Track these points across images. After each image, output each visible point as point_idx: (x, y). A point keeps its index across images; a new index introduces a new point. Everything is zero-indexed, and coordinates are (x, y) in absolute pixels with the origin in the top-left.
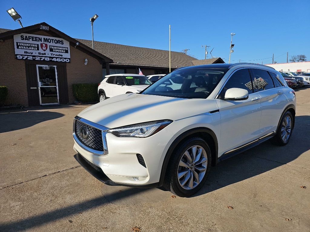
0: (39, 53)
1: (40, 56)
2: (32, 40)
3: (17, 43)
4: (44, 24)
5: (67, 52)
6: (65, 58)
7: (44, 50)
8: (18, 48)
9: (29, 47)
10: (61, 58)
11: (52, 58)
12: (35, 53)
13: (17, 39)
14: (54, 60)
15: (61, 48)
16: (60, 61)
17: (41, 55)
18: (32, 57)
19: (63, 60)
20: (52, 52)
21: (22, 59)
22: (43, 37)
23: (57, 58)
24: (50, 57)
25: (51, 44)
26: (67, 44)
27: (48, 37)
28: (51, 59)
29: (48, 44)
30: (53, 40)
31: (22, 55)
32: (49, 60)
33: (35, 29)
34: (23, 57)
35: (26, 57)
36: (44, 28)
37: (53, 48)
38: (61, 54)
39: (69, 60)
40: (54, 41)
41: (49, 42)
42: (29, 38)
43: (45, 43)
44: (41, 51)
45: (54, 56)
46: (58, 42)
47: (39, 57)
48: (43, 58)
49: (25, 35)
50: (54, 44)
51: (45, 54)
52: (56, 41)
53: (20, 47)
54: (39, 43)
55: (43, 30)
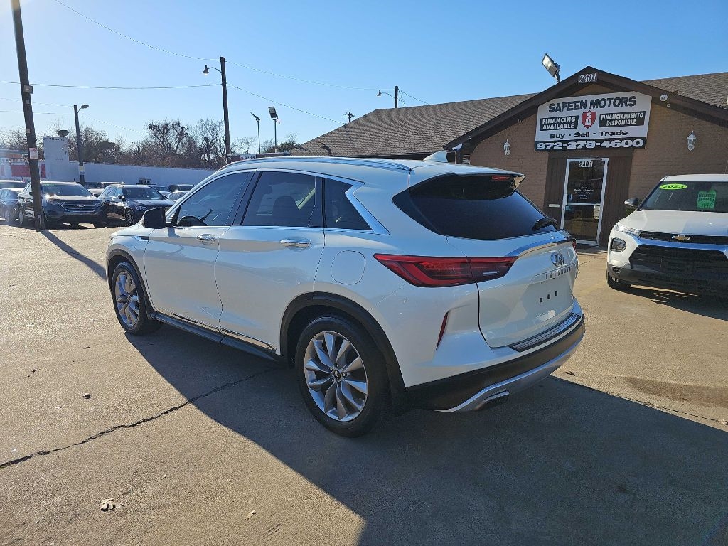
0: (577, 135)
1: (576, 141)
2: (569, 109)
3: (542, 120)
4: (588, 70)
5: (640, 122)
6: (633, 139)
7: (588, 127)
8: (541, 129)
9: (559, 124)
10: (622, 140)
11: (602, 141)
12: (569, 134)
13: (543, 112)
14: (606, 144)
15: (626, 116)
16: (619, 146)
17: (580, 138)
18: (561, 144)
19: (627, 143)
20: (603, 129)
21: (545, 150)
22: (588, 99)
23: (611, 140)
24: (597, 141)
25: (606, 110)
26: (643, 103)
27: (599, 97)
28: (598, 144)
29: (599, 111)
30: (609, 100)
31: (544, 142)
32: (593, 146)
33: (569, 88)
34: (546, 146)
35: (552, 144)
36: (586, 78)
37: (607, 117)
38: (623, 129)
39: (642, 143)
40: (612, 101)
41: (601, 107)
42: (563, 107)
43: (592, 110)
44: (581, 129)
45: (608, 136)
46: (622, 102)
47: (575, 144)
48: (583, 143)
49: (555, 101)
50: (613, 109)
51: (588, 134)
52: (617, 102)
53: (544, 128)
54: (580, 113)
55: (587, 84)
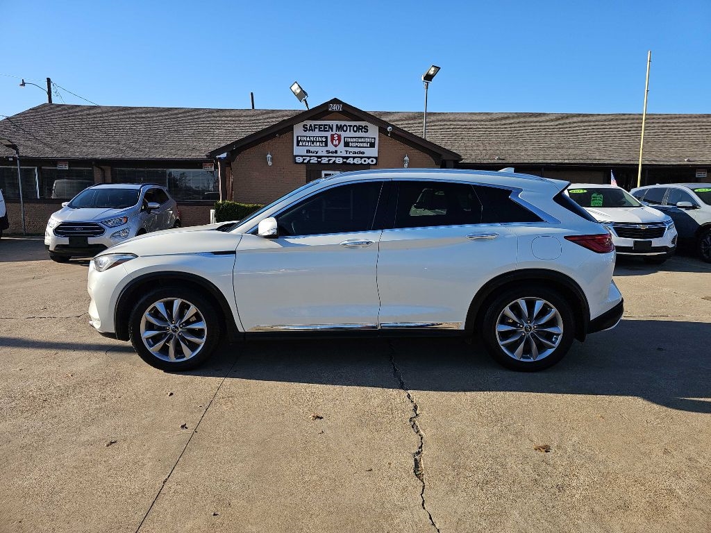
0: (328, 152)
1: (328, 157)
2: (319, 130)
3: (298, 137)
4: (335, 101)
5: (372, 145)
6: (369, 158)
7: (336, 146)
8: (298, 145)
9: (313, 142)
10: (361, 158)
11: (347, 158)
12: (322, 151)
13: (298, 130)
14: (350, 161)
15: (363, 140)
16: (360, 162)
17: (330, 154)
18: (316, 159)
19: (365, 161)
20: (347, 149)
21: (303, 163)
22: (334, 123)
23: (354, 158)
24: (344, 158)
25: (348, 134)
26: (373, 132)
27: (343, 123)
28: (345, 160)
29: (343, 134)
30: (350, 126)
31: (302, 156)
32: (341, 162)
33: (322, 112)
34: (304, 160)
35: (308, 158)
36: (335, 107)
37: (349, 140)
38: (362, 150)
39: (375, 160)
40: (352, 128)
41: (344, 131)
42: (315, 128)
43: (338, 133)
44: (331, 147)
45: (351, 155)
46: (359, 129)
47: (327, 159)
48: (334, 159)
49: (309, 123)
50: (353, 134)
51: (336, 152)
52: (355, 129)
53: (301, 144)
54: (328, 134)
55: (332, 112)
